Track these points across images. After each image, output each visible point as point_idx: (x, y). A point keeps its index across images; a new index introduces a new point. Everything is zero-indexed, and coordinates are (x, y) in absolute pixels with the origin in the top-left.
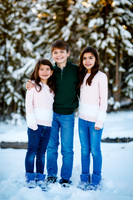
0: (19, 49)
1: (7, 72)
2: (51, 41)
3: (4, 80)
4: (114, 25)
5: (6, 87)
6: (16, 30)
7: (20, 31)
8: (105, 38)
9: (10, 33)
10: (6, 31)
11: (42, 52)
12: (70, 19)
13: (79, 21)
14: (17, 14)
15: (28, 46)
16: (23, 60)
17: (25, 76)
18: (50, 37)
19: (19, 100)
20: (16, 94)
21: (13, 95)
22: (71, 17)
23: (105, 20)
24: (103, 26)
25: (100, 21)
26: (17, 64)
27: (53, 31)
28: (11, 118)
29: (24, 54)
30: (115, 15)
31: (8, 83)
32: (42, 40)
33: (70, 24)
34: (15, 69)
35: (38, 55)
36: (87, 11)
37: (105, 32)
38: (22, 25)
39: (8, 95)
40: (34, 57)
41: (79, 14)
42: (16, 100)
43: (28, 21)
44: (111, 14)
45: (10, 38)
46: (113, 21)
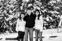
1: (4, 19)
2: (17, 10)
4: (35, 6)
6: (7, 7)
10: (4, 7)
16: (9, 16)
19: (8, 27)
20: (7, 25)
24: (32, 6)
32: (14, 10)
38: (9, 6)
40: (12, 15)
44: (34, 3)
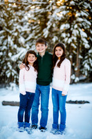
0: (16, 42)
1: (8, 57)
2: (36, 37)
3: (6, 62)
4: (77, 29)
5: (7, 66)
6: (14, 30)
7: (17, 31)
8: (70, 37)
9: (11, 32)
10: (8, 30)
11: (30, 45)
12: (49, 24)
13: (54, 25)
14: (16, 20)
15: (22, 40)
16: (18, 49)
17: (19, 59)
18: (36, 35)
19: (15, 75)
20: (13, 70)
21: (11, 71)
22: (49, 22)
23: (70, 25)
24: (69, 29)
25: (68, 26)
26: (14, 52)
27: (38, 31)
28: (10, 86)
29: (19, 45)
30: (77, 22)
31: (9, 63)
32: (30, 37)
33: (49, 27)
34: (13, 55)
35: (28, 46)
36: (60, 19)
37: (71, 33)
38: (18, 27)
39: (8, 71)
40: (25, 48)
41: (55, 21)
42: (13, 74)
43: (22, 24)
44: (75, 22)
45: (10, 35)
46: (76, 26)
